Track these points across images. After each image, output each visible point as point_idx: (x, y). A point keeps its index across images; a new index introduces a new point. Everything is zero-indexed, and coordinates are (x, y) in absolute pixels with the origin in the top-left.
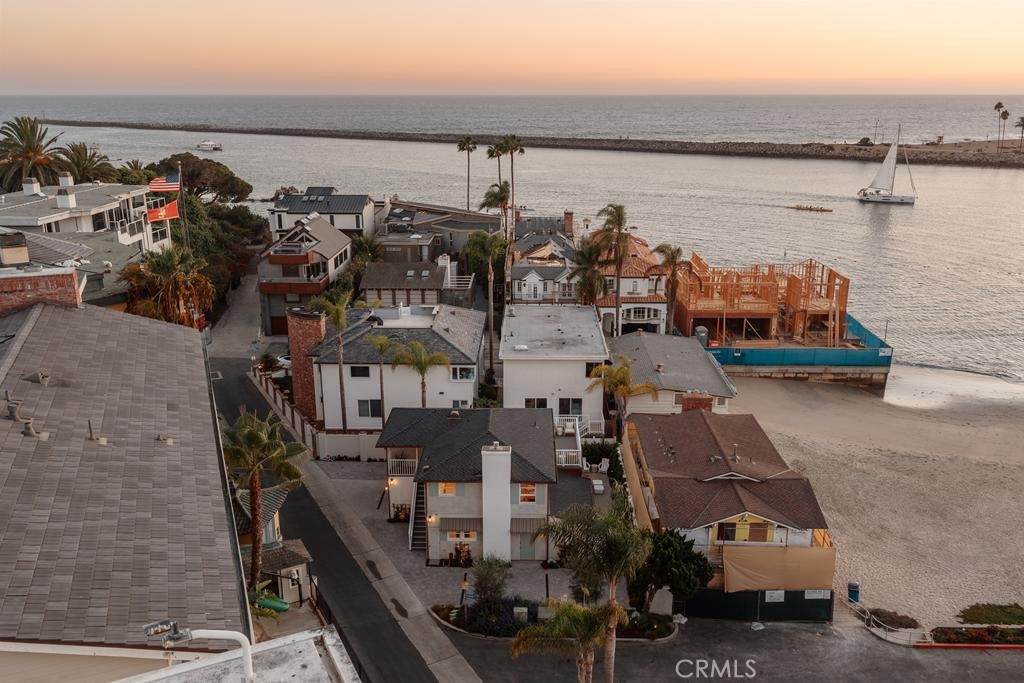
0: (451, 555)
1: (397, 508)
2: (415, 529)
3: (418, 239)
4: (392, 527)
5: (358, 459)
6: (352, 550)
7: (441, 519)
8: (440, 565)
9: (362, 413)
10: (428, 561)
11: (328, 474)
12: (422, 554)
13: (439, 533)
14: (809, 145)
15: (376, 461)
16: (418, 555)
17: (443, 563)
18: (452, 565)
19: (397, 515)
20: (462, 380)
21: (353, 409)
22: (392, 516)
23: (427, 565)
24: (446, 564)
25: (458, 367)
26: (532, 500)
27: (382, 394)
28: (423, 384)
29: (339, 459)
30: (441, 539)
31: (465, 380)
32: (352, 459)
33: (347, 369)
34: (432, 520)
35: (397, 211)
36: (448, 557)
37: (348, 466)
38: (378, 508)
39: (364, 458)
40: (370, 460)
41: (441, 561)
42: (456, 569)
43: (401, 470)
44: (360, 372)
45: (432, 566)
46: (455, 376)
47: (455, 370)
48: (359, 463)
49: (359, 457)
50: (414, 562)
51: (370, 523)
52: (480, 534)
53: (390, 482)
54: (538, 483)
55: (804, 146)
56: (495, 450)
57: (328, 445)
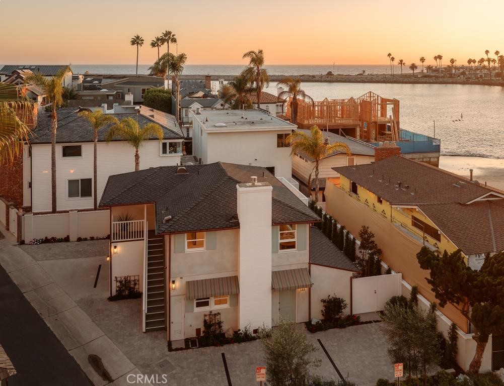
0: (198, 331)
1: (121, 282)
2: (149, 303)
3: (106, 92)
4: (115, 306)
5: (67, 239)
6: (67, 344)
7: (188, 283)
8: (187, 348)
9: (72, 193)
10: (170, 343)
11: (33, 257)
12: (160, 335)
13: (183, 302)
14: (303, 76)
15: (86, 239)
16: (156, 337)
17: (190, 343)
18: (201, 346)
19: (120, 291)
20: (171, 155)
21: (63, 189)
22: (114, 293)
23: (170, 350)
24: (194, 344)
25: (168, 141)
26: (291, 246)
27: (95, 172)
28: (137, 156)
29: (47, 241)
30: (187, 311)
31: (173, 154)
32: (60, 241)
33: (59, 149)
34: (176, 286)
35: (88, 79)
36: (195, 335)
37: (55, 247)
38: (95, 287)
39: (73, 238)
40: (79, 240)
41: (187, 340)
42: (209, 350)
43: (126, 234)
44: (72, 151)
45: (177, 350)
46: (164, 151)
47: (164, 145)
48: (68, 244)
49: (68, 237)
50: (153, 348)
51: (88, 305)
52: (236, 296)
53: (113, 250)
54: (299, 223)
55: (300, 76)
56: (253, 186)
57: (34, 228)
